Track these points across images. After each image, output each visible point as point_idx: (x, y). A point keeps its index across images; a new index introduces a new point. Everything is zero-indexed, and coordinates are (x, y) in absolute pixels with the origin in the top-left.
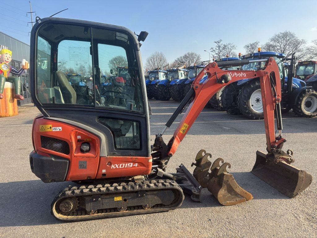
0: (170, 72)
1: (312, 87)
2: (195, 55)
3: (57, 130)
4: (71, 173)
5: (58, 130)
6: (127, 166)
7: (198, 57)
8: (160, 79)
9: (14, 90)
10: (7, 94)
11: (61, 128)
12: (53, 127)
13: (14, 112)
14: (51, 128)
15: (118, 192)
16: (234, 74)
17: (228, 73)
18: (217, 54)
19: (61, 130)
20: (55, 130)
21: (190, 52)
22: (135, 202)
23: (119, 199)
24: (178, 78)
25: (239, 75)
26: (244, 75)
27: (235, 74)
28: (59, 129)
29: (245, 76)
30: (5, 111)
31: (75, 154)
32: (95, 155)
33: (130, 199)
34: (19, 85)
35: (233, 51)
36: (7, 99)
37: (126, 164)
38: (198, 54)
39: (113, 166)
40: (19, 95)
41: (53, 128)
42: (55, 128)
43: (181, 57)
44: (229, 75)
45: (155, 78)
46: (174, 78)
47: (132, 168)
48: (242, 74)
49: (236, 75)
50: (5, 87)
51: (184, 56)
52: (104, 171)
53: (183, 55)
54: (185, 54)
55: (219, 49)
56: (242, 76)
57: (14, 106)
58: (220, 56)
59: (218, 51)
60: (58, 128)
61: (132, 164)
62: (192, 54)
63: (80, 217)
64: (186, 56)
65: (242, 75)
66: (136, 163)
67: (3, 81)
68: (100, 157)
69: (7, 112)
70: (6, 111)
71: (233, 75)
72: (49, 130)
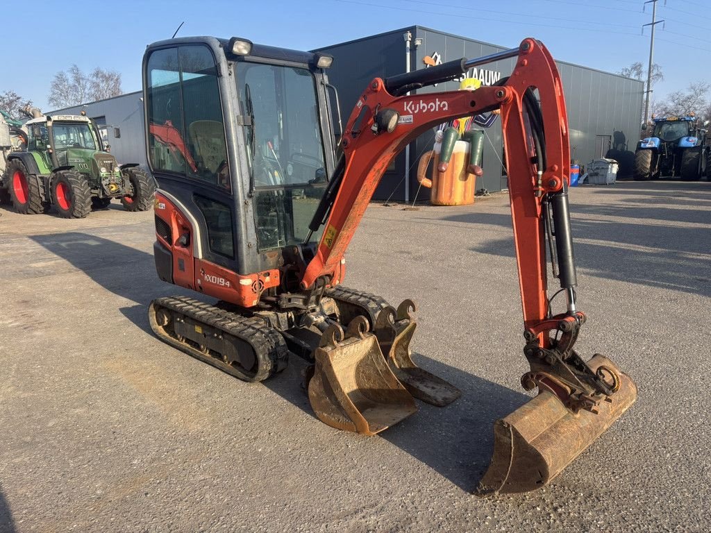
9: (469, 157)
10: (457, 163)
13: (465, 197)
16: (418, 105)
17: (405, 103)
25: (432, 107)
26: (444, 106)
27: (422, 105)
29: (446, 108)
30: (449, 194)
34: (479, 147)
36: (455, 172)
40: (475, 166)
44: (408, 108)
48: (438, 103)
49: (424, 108)
50: (455, 150)
56: (437, 110)
57: (465, 187)
65: (439, 105)
67: (452, 139)
69: (452, 197)
70: (450, 196)
71: (416, 109)
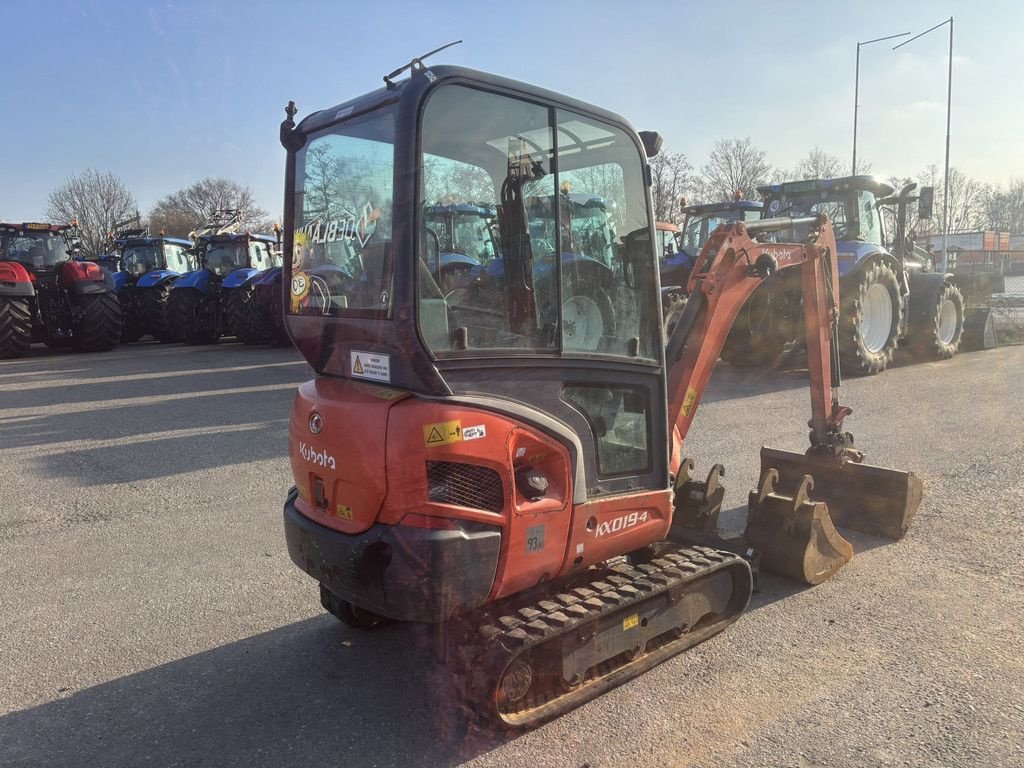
0: (213, 245)
1: (679, 287)
2: (235, 189)
3: (474, 437)
4: (506, 572)
5: (478, 436)
6: (628, 523)
7: (244, 196)
8: (169, 268)
11: (482, 428)
12: (464, 426)
14: (458, 430)
15: (638, 600)
18: (319, 189)
19: (484, 435)
20: (470, 435)
21: (214, 178)
22: (661, 624)
23: (632, 622)
24: (248, 265)
28: (479, 431)
31: (518, 508)
32: (562, 502)
33: (655, 614)
35: (363, 182)
37: (626, 518)
38: (241, 184)
39: (599, 529)
41: (465, 430)
42: (469, 429)
43: (181, 194)
45: (148, 266)
46: (233, 265)
47: (637, 528)
51: (191, 188)
52: (580, 548)
53: (188, 185)
54: (194, 183)
55: (324, 172)
58: (329, 195)
59: (320, 178)
60: (476, 428)
61: (636, 514)
62: (221, 186)
63: (553, 704)
64: (198, 189)
66: (644, 509)
68: (573, 505)
72: (455, 438)
